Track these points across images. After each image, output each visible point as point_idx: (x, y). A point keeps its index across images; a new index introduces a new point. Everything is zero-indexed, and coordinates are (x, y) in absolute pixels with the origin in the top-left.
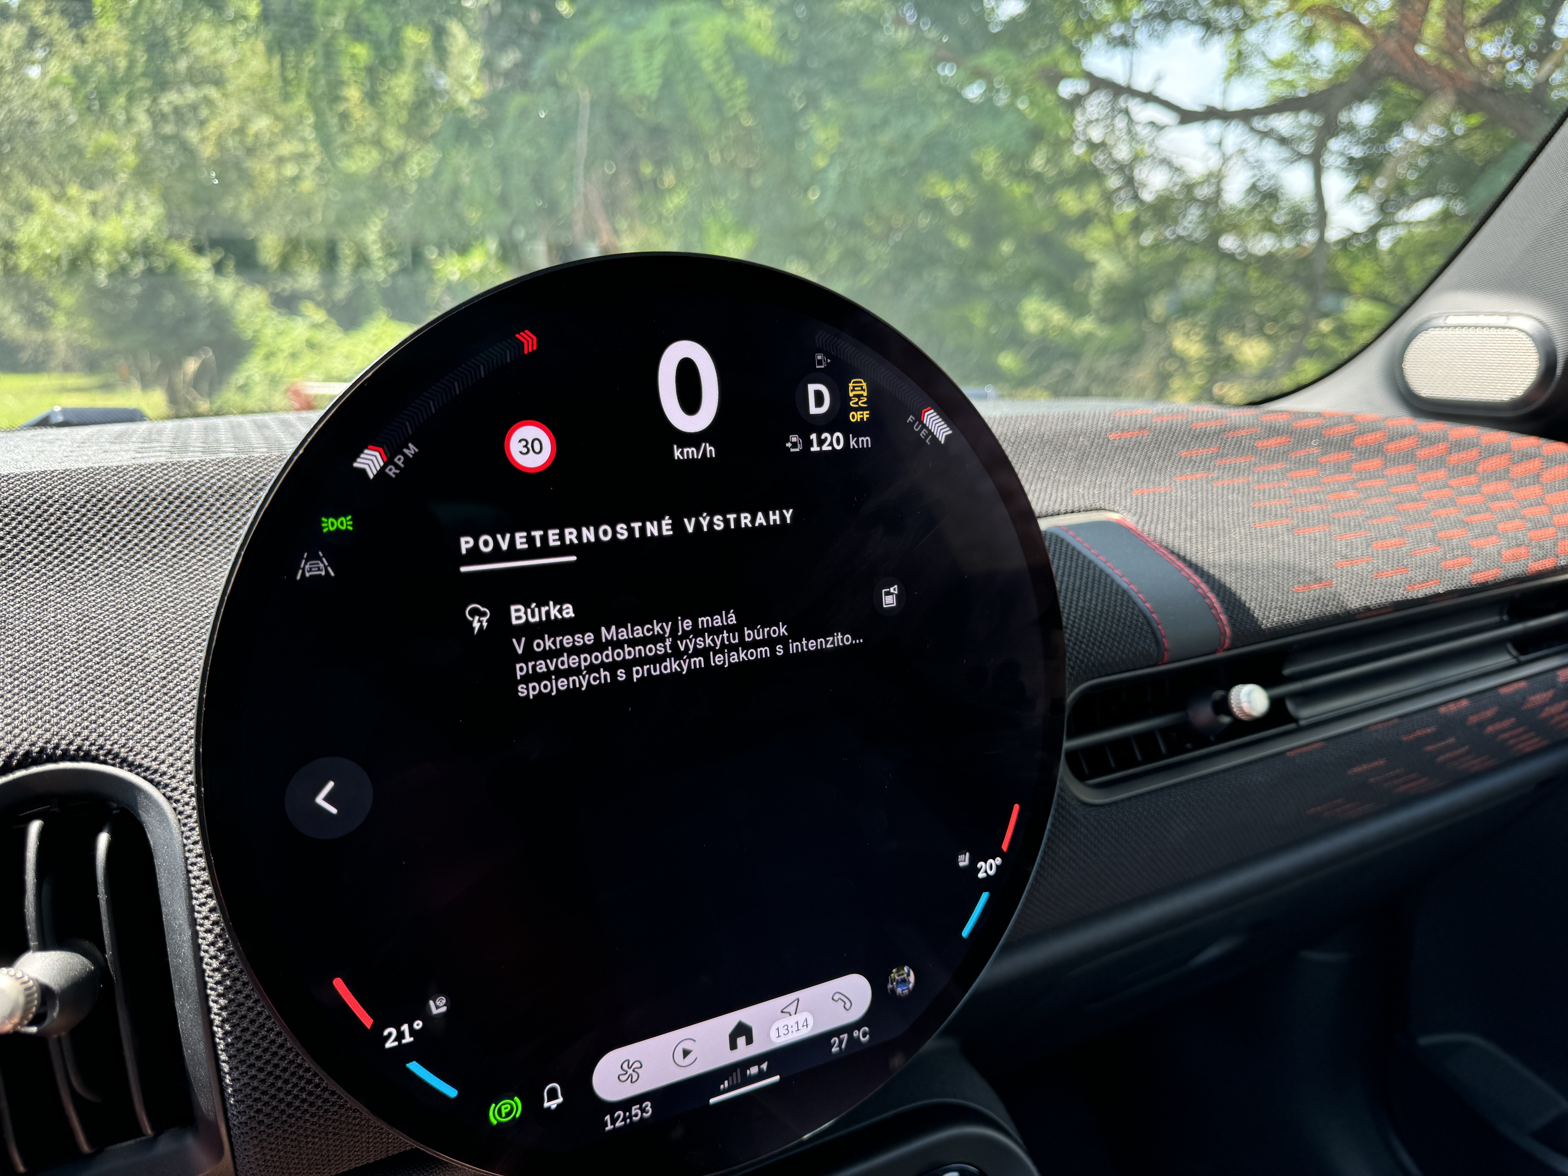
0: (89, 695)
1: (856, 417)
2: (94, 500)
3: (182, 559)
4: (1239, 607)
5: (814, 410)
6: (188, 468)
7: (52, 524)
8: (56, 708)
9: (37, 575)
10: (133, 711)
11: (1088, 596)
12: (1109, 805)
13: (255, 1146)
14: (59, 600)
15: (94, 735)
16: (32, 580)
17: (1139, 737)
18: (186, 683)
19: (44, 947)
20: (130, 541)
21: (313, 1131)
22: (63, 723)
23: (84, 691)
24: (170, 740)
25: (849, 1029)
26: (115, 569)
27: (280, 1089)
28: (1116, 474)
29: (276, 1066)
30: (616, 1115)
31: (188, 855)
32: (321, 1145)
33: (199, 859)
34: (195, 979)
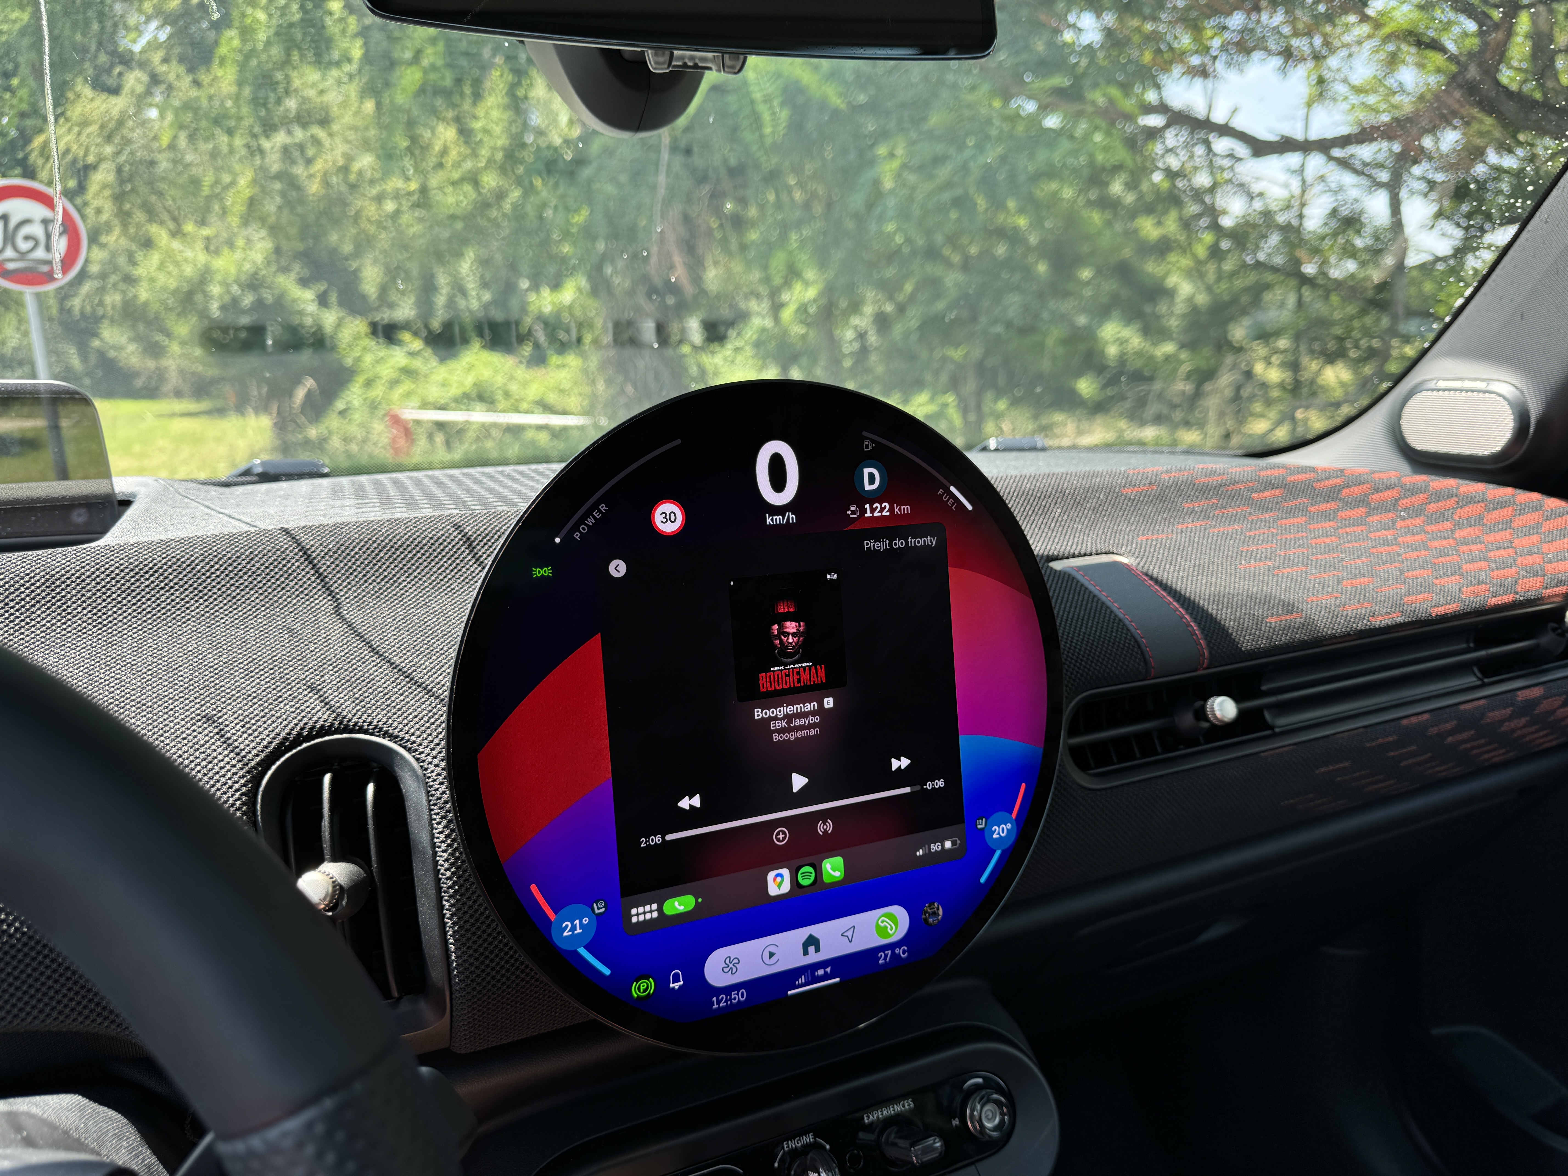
3: (407, 592)
5: (868, 487)
6: (407, 523)
8: (337, 696)
9: (308, 603)
10: (389, 699)
12: (1105, 789)
13: (468, 1007)
15: (365, 716)
17: (1138, 736)
19: (334, 859)
20: (369, 578)
22: (343, 706)
23: (354, 685)
24: (416, 720)
25: (892, 946)
26: (361, 599)
28: (1126, 522)
30: (721, 997)
34: (433, 885)
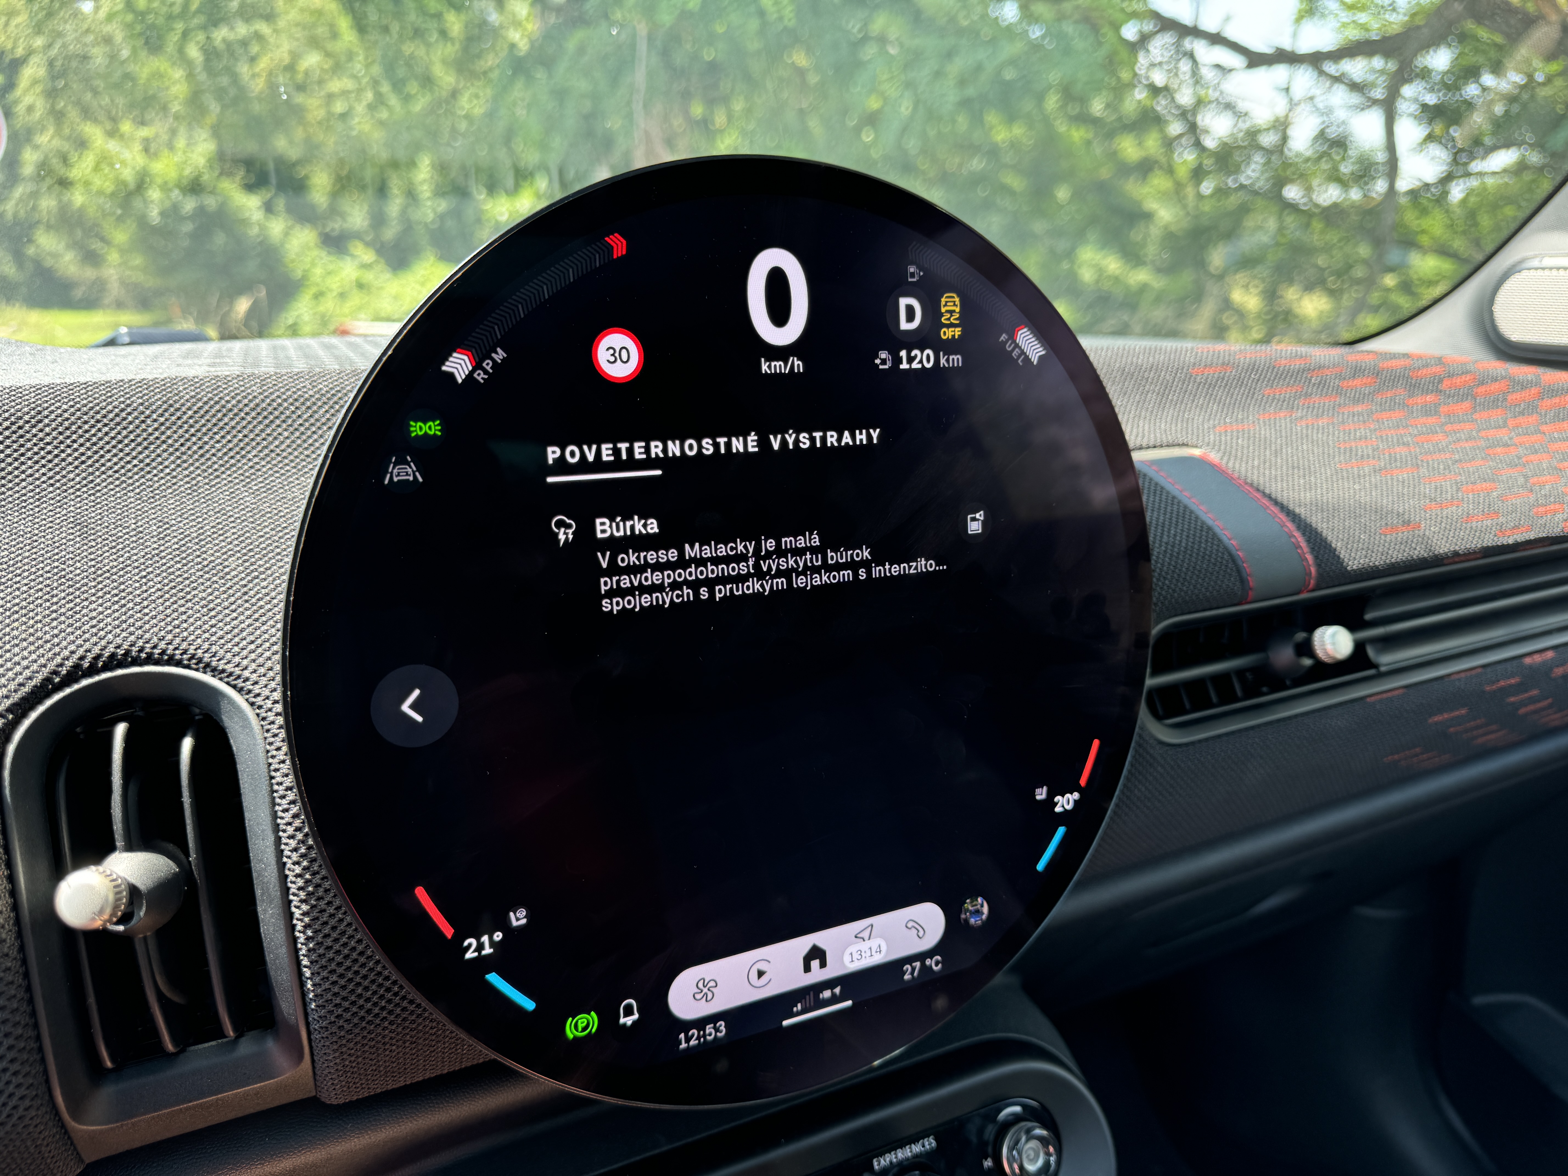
0: (171, 600)
1: (947, 334)
2: (172, 409)
3: (259, 470)
4: (1325, 547)
5: (904, 325)
6: (264, 380)
7: (131, 432)
8: (140, 612)
9: (117, 483)
10: (215, 617)
11: (1172, 532)
12: (1186, 745)
13: (335, 1051)
14: (139, 507)
15: (178, 640)
16: (112, 487)
17: (1216, 678)
18: (267, 591)
19: (130, 847)
20: (208, 451)
21: (391, 1038)
22: (147, 626)
23: (167, 596)
24: (253, 647)
25: (921, 957)
26: (194, 479)
27: (360, 996)
28: (1198, 409)
29: (357, 973)
30: (690, 1033)
31: (270, 760)
32: (398, 1053)
33: (282, 765)
34: (278, 885)
